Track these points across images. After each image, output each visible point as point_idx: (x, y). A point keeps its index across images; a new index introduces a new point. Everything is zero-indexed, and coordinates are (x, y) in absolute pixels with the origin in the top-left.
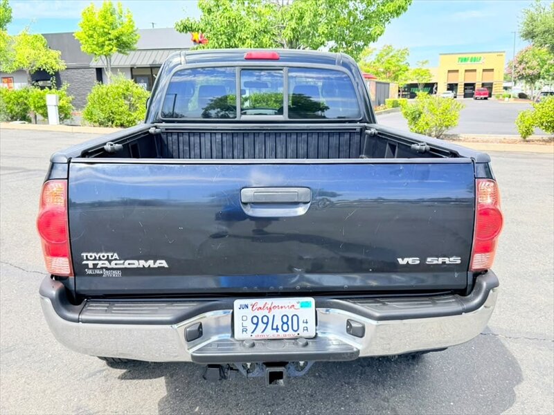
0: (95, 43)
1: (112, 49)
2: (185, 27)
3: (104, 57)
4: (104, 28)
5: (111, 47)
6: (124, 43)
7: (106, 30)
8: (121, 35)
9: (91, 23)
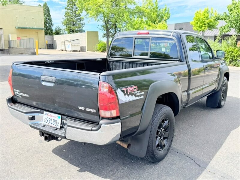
0: (198, 26)
1: (205, 28)
2: (217, 18)
3: (201, 32)
4: (203, 19)
5: (205, 27)
6: (211, 25)
7: (204, 20)
8: (210, 22)
9: (198, 17)
